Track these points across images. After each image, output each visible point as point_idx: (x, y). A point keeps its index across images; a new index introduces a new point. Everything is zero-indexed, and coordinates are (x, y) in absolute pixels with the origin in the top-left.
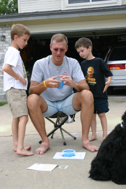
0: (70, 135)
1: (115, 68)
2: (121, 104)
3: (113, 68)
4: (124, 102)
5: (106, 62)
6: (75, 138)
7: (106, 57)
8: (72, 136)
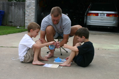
0: (65, 50)
1: (93, 15)
2: (94, 36)
3: (92, 15)
4: (96, 34)
5: (88, 11)
6: (67, 52)
7: (88, 9)
8: (66, 51)
